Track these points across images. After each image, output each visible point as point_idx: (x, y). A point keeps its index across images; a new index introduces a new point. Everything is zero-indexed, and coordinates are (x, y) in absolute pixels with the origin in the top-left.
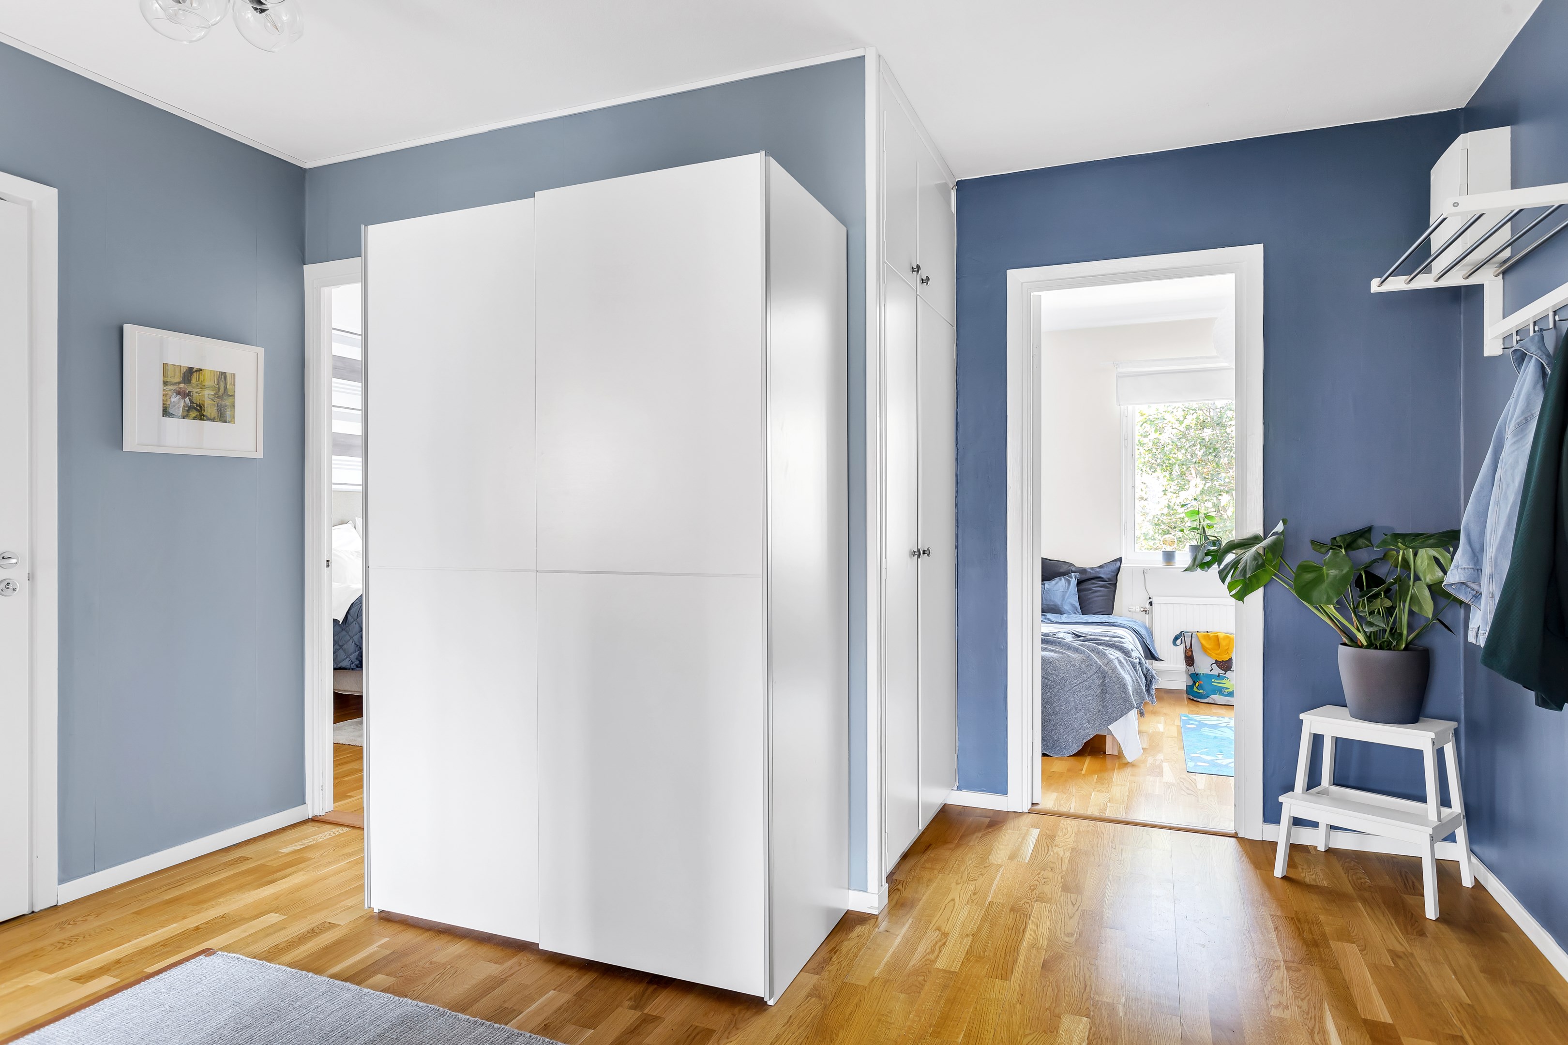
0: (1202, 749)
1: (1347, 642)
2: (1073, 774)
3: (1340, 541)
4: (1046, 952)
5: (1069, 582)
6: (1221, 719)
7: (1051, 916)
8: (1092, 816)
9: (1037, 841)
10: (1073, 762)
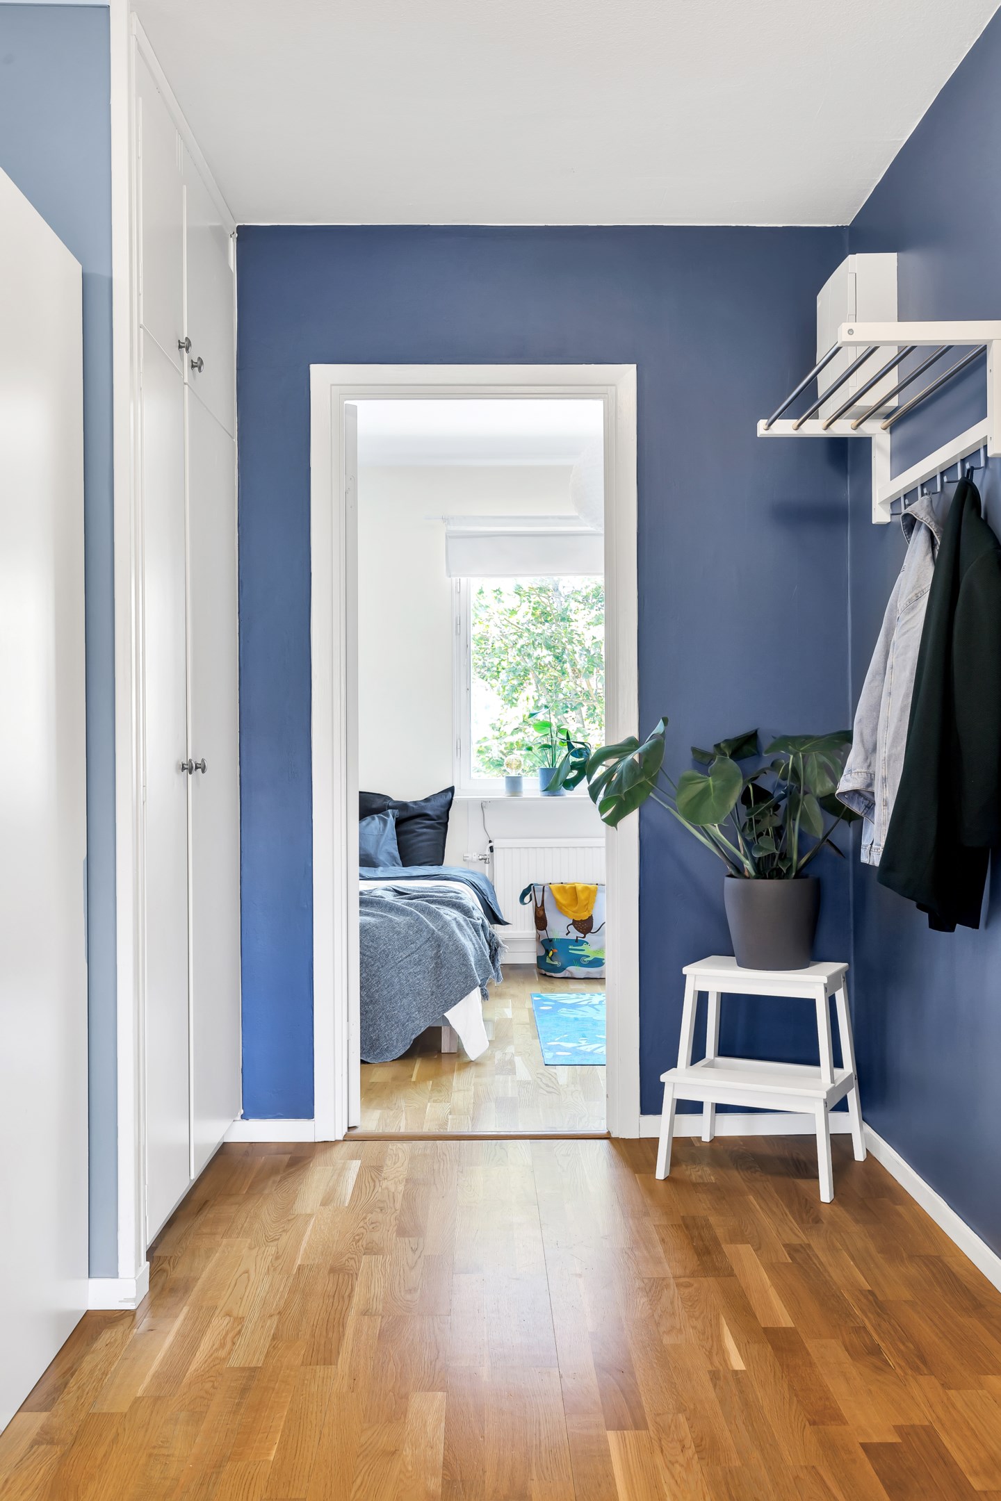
0: (561, 1035)
1: (733, 873)
2: (400, 1083)
3: (725, 747)
4: (382, 1317)
5: (385, 822)
6: (581, 996)
7: (386, 1270)
8: (430, 1134)
9: (359, 1176)
10: (397, 1069)
